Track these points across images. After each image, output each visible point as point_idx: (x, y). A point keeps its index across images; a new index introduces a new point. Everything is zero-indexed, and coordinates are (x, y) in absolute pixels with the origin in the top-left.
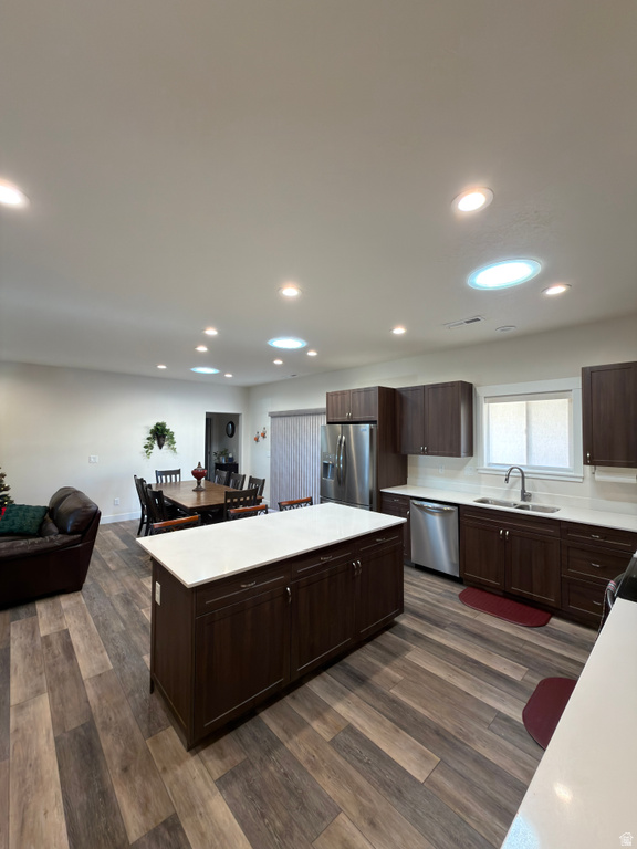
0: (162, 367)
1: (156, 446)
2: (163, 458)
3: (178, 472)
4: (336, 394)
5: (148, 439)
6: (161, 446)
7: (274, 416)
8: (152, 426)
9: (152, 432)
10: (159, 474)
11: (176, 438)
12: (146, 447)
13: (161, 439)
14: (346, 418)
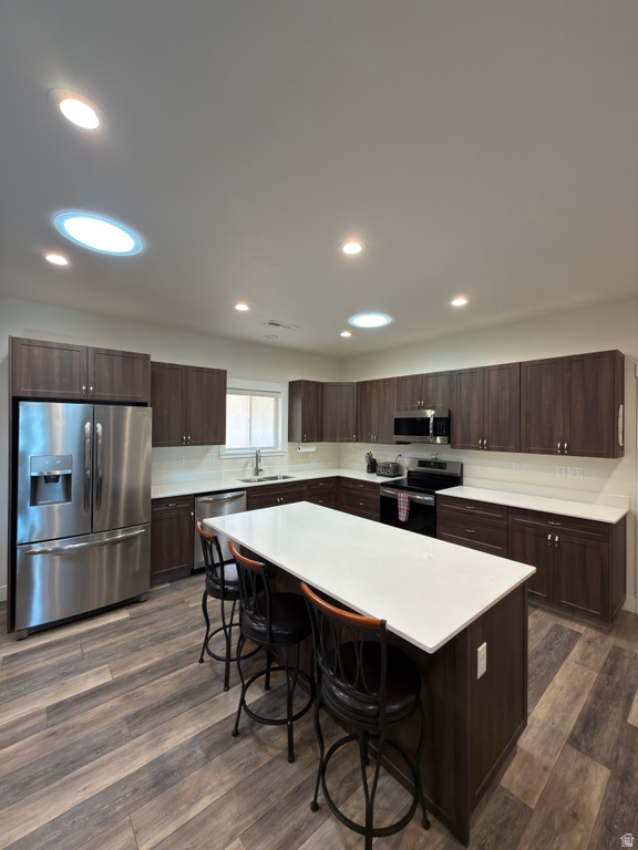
14: (76, 394)
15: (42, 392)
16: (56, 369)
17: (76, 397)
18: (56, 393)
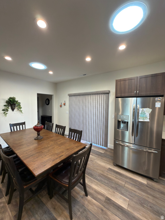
0: (8, 58)
1: (10, 109)
2: (14, 117)
3: (24, 123)
4: (120, 80)
5: (5, 106)
6: (13, 110)
7: (70, 95)
8: (7, 98)
9: (7, 102)
10: (12, 125)
11: (22, 105)
12: (3, 110)
13: (13, 106)
14: (133, 94)
15: (123, 95)
16: (127, 87)
17: (133, 96)
18: (127, 95)
